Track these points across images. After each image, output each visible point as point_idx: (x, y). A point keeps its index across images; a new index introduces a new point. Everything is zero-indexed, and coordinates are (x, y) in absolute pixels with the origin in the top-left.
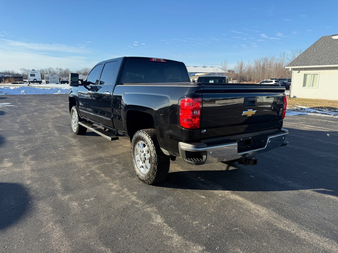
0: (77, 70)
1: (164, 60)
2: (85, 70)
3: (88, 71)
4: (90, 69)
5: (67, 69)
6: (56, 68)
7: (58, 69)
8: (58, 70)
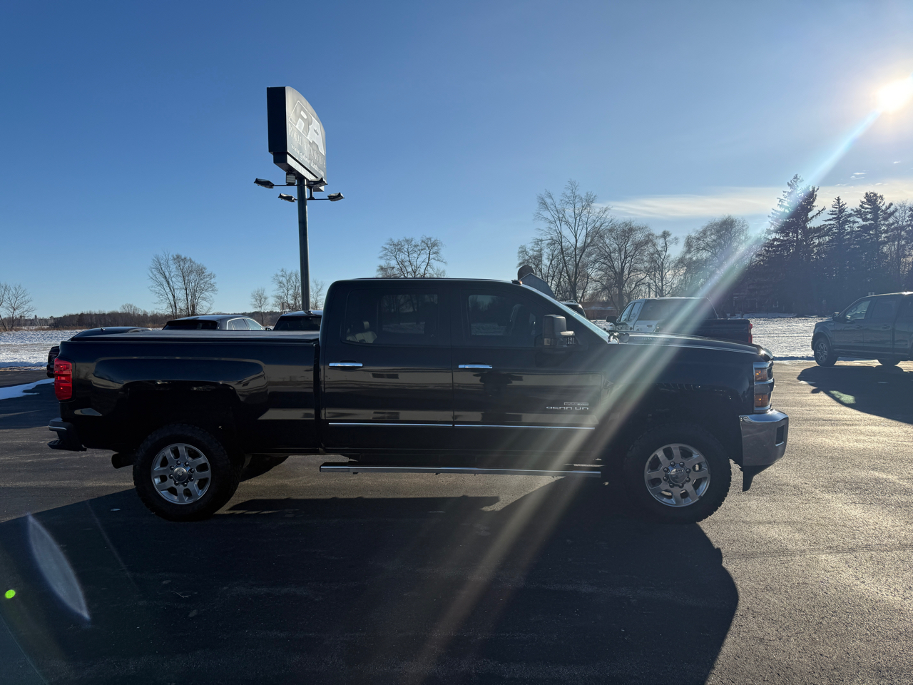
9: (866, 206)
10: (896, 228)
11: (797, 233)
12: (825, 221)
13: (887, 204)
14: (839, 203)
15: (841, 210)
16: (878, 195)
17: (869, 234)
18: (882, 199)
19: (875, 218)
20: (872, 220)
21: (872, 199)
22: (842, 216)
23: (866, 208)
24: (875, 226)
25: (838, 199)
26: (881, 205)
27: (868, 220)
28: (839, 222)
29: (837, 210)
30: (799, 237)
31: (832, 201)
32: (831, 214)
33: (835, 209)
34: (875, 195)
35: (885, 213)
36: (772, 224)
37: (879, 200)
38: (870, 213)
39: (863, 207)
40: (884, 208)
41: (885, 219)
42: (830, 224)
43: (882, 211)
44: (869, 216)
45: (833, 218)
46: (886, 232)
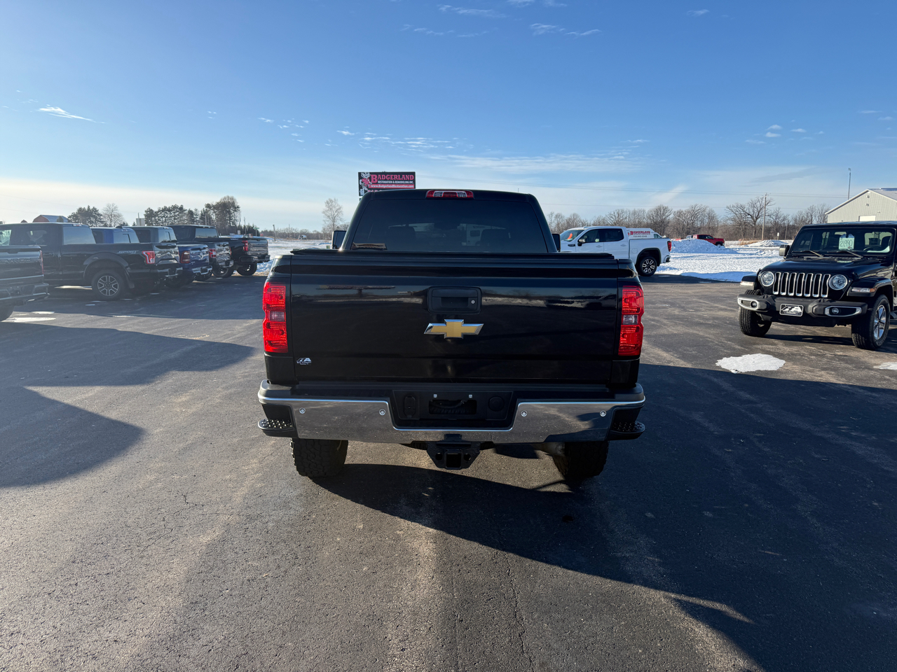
0: (597, 217)
1: (468, 192)
2: (617, 216)
3: (624, 217)
4: (629, 211)
5: (574, 215)
6: (549, 213)
7: (554, 216)
8: (553, 219)
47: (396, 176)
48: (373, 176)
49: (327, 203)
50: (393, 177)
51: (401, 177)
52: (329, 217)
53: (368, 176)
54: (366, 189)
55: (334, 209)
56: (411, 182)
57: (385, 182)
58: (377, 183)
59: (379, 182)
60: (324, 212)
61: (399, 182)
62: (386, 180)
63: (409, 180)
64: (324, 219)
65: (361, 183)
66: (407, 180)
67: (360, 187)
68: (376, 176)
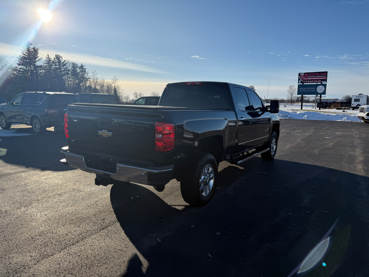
9: (56, 60)
10: (67, 70)
11: (31, 67)
12: (44, 63)
13: (64, 60)
14: (48, 57)
15: (50, 60)
16: (60, 56)
17: (58, 71)
18: (62, 58)
19: (60, 65)
20: (58, 65)
21: (58, 57)
22: (50, 63)
23: (56, 61)
24: (60, 69)
25: (48, 55)
26: (61, 60)
27: (57, 65)
28: (49, 65)
29: (48, 59)
30: (32, 69)
31: (46, 56)
32: (46, 61)
33: (47, 59)
34: (59, 56)
35: (63, 64)
36: (19, 61)
37: (61, 58)
38: (58, 63)
39: (55, 60)
40: (62, 61)
41: (63, 66)
42: (46, 65)
43: (62, 63)
44: (57, 64)
45: (47, 63)
46: (64, 71)
47: (317, 74)
48: (305, 74)
49: (290, 87)
50: (316, 74)
51: (320, 74)
52: (290, 93)
53: (303, 74)
54: (302, 80)
55: (293, 90)
56: (325, 76)
57: (311, 77)
58: (307, 78)
59: (308, 77)
60: (288, 91)
61: (318, 77)
62: (312, 76)
63: (324, 75)
64: (288, 94)
65: (299, 78)
66: (323, 76)
67: (299, 79)
68: (307, 74)
